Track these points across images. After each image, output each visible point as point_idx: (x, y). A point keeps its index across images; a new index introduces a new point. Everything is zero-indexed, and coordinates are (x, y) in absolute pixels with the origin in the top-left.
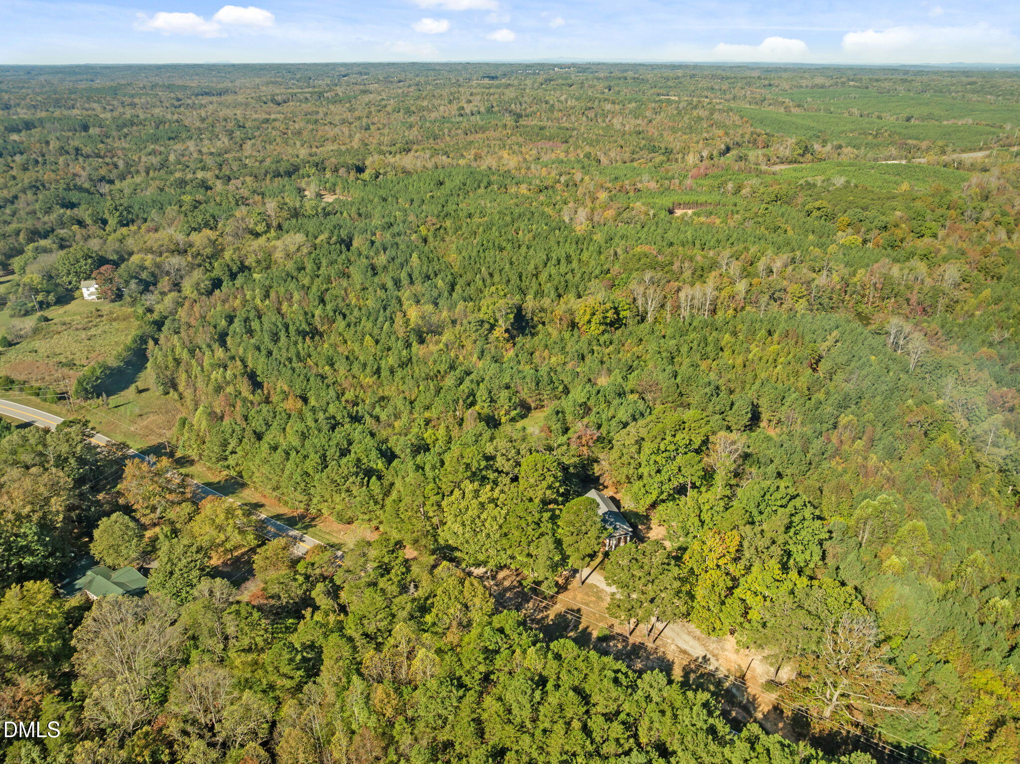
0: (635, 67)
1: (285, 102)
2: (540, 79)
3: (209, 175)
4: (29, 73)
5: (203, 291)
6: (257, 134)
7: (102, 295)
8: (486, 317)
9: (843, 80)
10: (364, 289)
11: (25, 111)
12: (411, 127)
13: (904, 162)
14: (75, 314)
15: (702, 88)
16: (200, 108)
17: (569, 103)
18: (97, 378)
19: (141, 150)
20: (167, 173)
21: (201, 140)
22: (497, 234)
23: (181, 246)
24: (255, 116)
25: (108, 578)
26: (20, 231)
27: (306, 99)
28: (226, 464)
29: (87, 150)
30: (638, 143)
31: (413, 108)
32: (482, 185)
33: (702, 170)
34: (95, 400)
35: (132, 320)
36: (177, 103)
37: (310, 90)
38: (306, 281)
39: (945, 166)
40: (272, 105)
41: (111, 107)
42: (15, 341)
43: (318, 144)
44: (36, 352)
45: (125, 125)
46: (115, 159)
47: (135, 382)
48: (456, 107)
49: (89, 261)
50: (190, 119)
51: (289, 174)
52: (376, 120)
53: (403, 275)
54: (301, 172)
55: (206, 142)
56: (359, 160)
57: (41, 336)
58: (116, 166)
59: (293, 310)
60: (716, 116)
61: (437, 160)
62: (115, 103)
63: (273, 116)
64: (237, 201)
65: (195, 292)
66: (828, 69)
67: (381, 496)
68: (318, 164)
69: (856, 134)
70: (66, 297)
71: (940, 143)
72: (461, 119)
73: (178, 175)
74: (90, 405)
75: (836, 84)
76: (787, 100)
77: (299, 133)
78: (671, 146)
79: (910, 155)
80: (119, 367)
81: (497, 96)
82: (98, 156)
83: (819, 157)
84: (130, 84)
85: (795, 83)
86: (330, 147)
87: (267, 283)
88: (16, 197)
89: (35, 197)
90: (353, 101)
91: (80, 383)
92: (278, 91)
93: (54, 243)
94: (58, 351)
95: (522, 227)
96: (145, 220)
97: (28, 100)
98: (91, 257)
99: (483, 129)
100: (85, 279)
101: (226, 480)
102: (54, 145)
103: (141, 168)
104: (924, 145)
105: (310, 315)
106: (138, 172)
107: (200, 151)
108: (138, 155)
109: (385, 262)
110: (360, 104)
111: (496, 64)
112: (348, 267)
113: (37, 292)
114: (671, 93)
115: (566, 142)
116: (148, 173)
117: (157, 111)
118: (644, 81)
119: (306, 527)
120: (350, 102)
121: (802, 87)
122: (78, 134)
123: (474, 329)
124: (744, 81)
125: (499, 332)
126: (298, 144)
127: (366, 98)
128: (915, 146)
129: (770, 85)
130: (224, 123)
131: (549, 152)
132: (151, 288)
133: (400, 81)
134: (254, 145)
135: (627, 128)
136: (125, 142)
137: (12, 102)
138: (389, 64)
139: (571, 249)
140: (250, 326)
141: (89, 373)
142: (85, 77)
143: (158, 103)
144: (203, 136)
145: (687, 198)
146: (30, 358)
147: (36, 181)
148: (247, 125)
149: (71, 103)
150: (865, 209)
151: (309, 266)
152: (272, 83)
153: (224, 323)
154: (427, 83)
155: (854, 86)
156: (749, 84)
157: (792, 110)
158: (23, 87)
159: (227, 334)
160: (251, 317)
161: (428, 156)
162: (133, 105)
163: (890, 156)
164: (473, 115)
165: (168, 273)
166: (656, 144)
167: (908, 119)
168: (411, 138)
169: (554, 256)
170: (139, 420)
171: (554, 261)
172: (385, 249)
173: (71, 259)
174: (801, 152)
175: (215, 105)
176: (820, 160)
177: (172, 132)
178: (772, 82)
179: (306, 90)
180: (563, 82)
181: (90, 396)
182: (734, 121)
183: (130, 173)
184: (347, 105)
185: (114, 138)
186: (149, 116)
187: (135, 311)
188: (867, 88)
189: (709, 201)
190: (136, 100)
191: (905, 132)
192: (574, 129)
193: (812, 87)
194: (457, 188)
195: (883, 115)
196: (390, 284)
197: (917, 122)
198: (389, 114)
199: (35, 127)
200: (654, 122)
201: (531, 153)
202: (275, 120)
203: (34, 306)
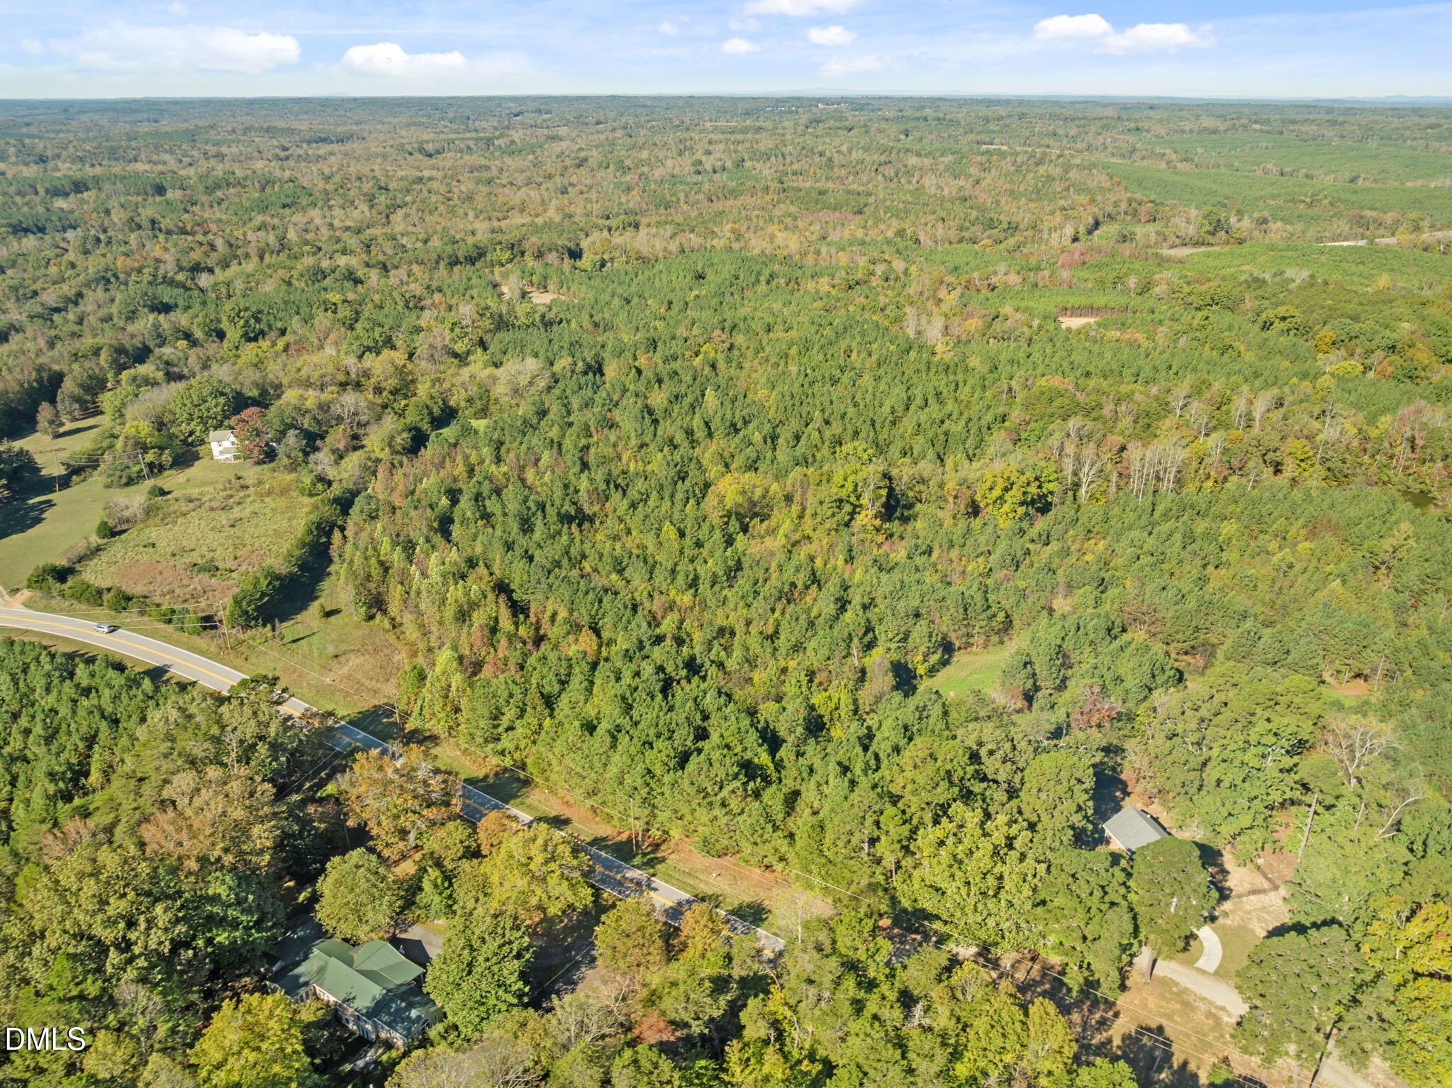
0: (934, 102)
1: (438, 152)
2: (804, 119)
3: (353, 261)
4: (66, 110)
5: (399, 448)
6: (408, 199)
7: (244, 455)
8: (843, 494)
9: (1242, 121)
10: (642, 446)
11: (68, 165)
12: (629, 189)
13: (1362, 243)
14: (203, 484)
15: (1040, 133)
16: (317, 161)
17: (854, 154)
18: (263, 595)
19: (245, 224)
20: (289, 256)
21: (330, 207)
22: (821, 357)
23: (353, 376)
24: (400, 174)
25: (349, 962)
26: (100, 349)
27: (469, 148)
28: (499, 747)
29: (166, 223)
30: (967, 215)
31: (628, 162)
32: (762, 279)
33: (1077, 256)
34: (260, 629)
35: (294, 494)
36: (282, 154)
37: (474, 135)
38: (554, 433)
39: (1426, 250)
40: (420, 157)
41: (188, 160)
42: (119, 529)
43: (500, 215)
44: (154, 545)
45: (218, 186)
46: (210, 236)
47: (316, 598)
48: (690, 161)
49: (222, 400)
50: (308, 177)
51: (472, 260)
52: (574, 179)
53: (697, 423)
54: (489, 257)
55: (337, 212)
56: (570, 240)
57: (157, 520)
58: (213, 247)
59: (544, 480)
60: (1073, 174)
61: (684, 241)
62: (195, 153)
63: (426, 174)
64: (407, 302)
65: (387, 449)
66: (1214, 105)
67: (781, 816)
68: (513, 245)
69: (1280, 201)
70: (186, 455)
71: (1413, 215)
72: (700, 178)
73: (309, 261)
74: (253, 638)
75: (1234, 127)
76: (1168, 151)
77: (469, 198)
78: (1014, 219)
79: (1368, 233)
80: (290, 573)
81: (747, 145)
82: (183, 232)
83: (1236, 235)
84: (213, 127)
85: (1175, 127)
86: (517, 220)
87: (495, 437)
88: (80, 295)
89: (108, 295)
90: (538, 152)
91: (237, 602)
92: (425, 137)
93: (158, 369)
94: (187, 544)
95: (854, 345)
96: (283, 332)
97: (71, 150)
98: (222, 394)
99: (734, 194)
100: (215, 429)
101: (497, 774)
102: (118, 216)
103: (252, 250)
104: (1389, 218)
105: (572, 489)
106: (247, 256)
107: (331, 225)
108: (241, 231)
109: (666, 402)
110: (550, 156)
111: (732, 98)
112: (610, 410)
113: (145, 448)
114: (996, 141)
115: (860, 212)
116: (262, 258)
117: (259, 165)
118: (953, 123)
119: (651, 863)
120: (534, 152)
121: (1183, 132)
122: (150, 199)
123: (830, 512)
124: (1099, 124)
125: (866, 518)
126: (471, 214)
127: (557, 147)
128: (1375, 221)
129: (1138, 129)
130: (357, 184)
131: (839, 227)
132: (319, 443)
133: (598, 123)
134: (407, 216)
135: (946, 192)
136: (220, 211)
137: (49, 153)
138: (578, 98)
139: (941, 382)
140: (484, 506)
141: (250, 587)
142: (145, 116)
143: (256, 154)
144: (332, 202)
145: (1073, 301)
146: (146, 557)
147: (106, 270)
148: (391, 187)
149: (132, 154)
150: (1355, 318)
151: (555, 410)
152: (415, 124)
153: (445, 501)
154: (639, 125)
155: (1262, 131)
156: (1106, 127)
157: (1179, 165)
158: (60, 131)
159: (451, 521)
160: (486, 493)
161: (668, 234)
162: (220, 157)
163: (1340, 235)
164: (715, 172)
165: (340, 419)
166: (995, 217)
167: (1353, 180)
168: (631, 205)
169: (918, 392)
170: (334, 664)
171: (919, 401)
172: (660, 381)
173: (195, 398)
174: (1211, 228)
175: (339, 156)
176: (1241, 242)
177: (287, 197)
178: (1140, 125)
179: (468, 135)
180: (838, 124)
181: (253, 623)
182: (1099, 183)
183: (236, 257)
184: (531, 157)
185: (203, 205)
186: (249, 172)
187: (298, 481)
188: (1282, 133)
189: (1112, 304)
190: (224, 150)
191: (1354, 198)
192: (870, 194)
193: (1200, 132)
194: (727, 283)
195: (1315, 172)
196: (679, 437)
197: (1367, 184)
198: (593, 170)
199: (88, 189)
200: (983, 184)
201: (812, 228)
202: (430, 179)
203: (141, 470)
